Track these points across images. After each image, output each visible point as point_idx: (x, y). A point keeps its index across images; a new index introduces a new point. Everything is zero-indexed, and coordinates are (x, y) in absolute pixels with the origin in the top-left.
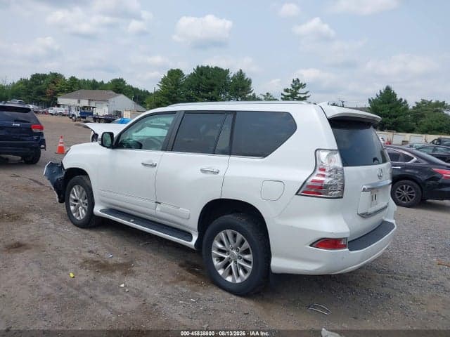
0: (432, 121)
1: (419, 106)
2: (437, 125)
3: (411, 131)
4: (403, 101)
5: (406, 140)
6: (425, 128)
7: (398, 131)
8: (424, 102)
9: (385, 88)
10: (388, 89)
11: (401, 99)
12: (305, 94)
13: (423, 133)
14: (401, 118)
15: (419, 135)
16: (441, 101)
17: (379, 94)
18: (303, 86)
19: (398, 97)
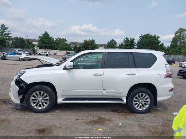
0: (63, 46)
1: (57, 40)
2: (64, 47)
3: (56, 49)
4: (52, 38)
5: (55, 53)
6: (61, 48)
7: (51, 50)
8: (59, 38)
9: (45, 32)
10: (46, 33)
11: (51, 37)
12: (9, 32)
13: (60, 50)
14: (52, 44)
15: (60, 51)
16: (64, 38)
17: (42, 34)
18: (7, 28)
19: (50, 36)
